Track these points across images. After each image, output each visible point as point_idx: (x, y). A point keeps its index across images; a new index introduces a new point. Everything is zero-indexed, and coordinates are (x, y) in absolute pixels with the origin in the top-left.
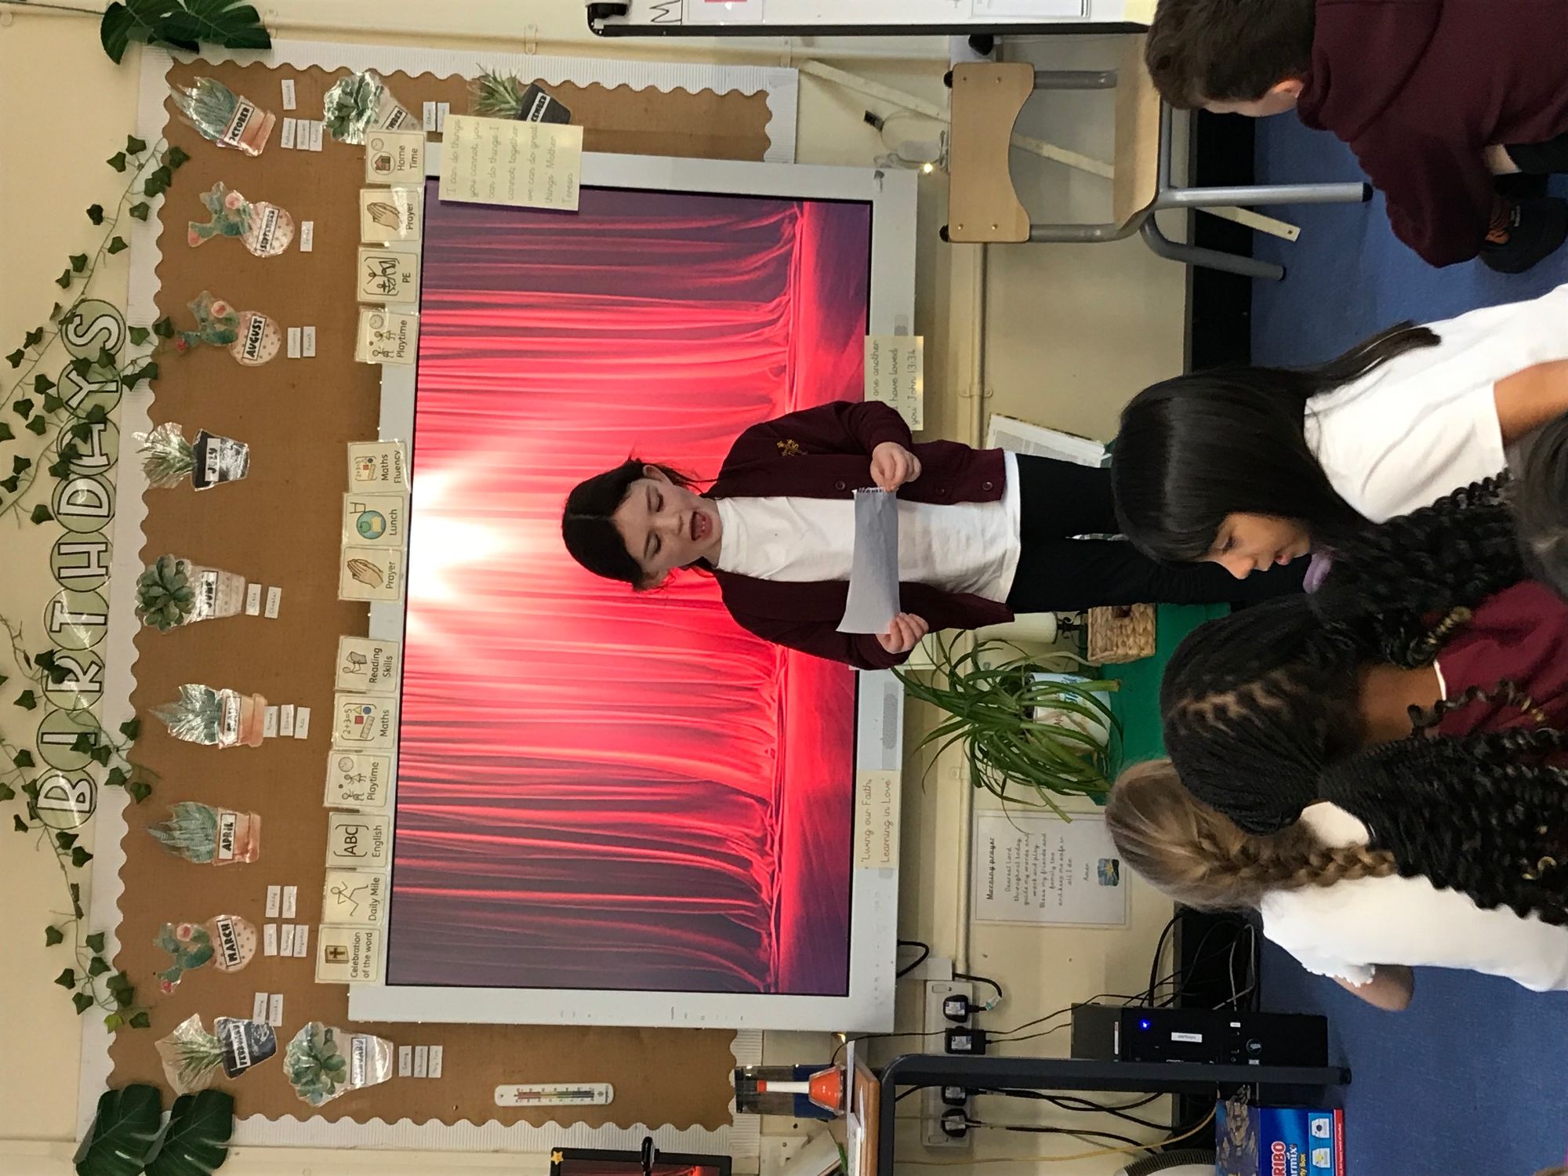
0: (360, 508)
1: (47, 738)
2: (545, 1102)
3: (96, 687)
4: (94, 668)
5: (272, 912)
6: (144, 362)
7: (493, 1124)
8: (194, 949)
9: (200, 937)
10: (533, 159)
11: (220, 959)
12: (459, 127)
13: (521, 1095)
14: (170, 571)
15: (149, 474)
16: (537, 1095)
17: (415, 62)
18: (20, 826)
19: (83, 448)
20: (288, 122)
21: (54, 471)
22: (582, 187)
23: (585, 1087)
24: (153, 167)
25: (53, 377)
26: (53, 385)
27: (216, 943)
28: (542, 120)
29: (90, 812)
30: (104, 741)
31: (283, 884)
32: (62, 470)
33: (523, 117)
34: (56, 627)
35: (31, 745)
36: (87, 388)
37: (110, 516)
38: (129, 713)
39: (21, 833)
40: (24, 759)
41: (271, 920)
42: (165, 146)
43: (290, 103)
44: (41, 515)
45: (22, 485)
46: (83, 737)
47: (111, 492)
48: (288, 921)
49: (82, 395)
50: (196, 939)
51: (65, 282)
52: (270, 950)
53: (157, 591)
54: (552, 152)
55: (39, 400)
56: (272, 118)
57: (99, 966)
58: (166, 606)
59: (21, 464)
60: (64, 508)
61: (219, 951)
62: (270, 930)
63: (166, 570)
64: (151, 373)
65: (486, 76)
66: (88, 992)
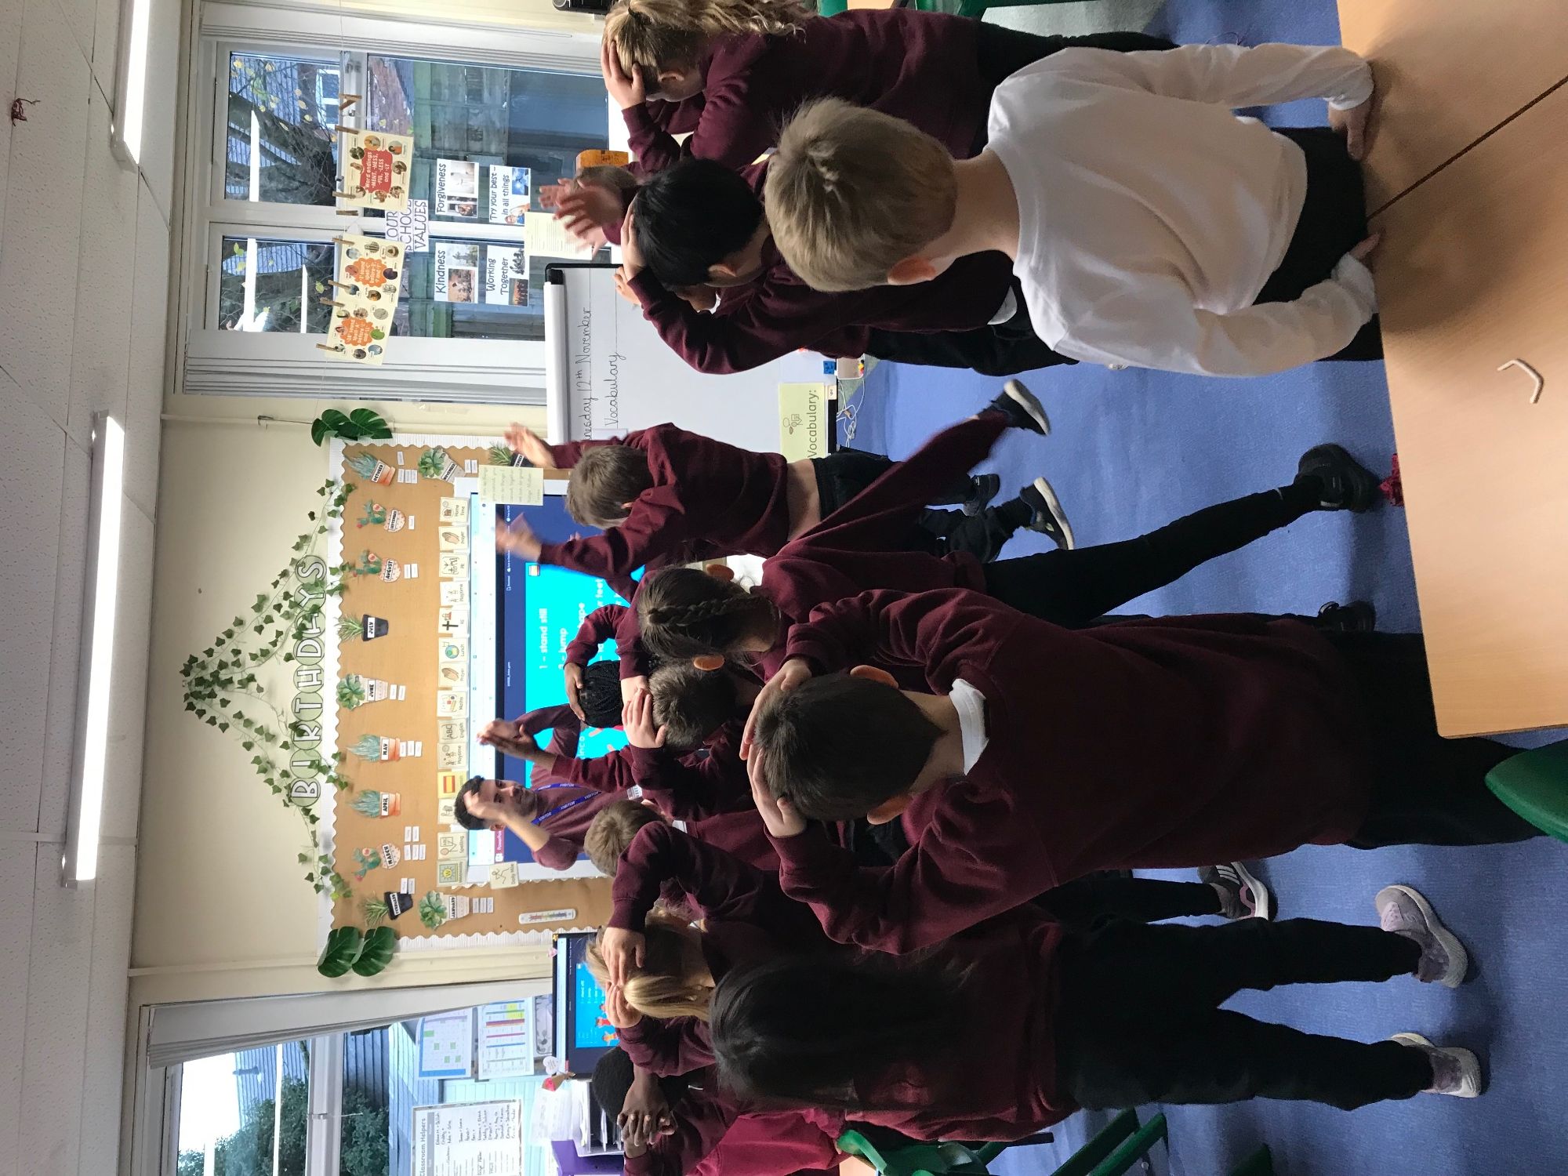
0: (447, 645)
1: (295, 764)
2: (543, 920)
3: (318, 738)
4: (317, 729)
5: (407, 839)
6: (337, 584)
7: (520, 933)
8: (371, 860)
9: (375, 854)
10: (521, 483)
11: (384, 864)
12: (486, 470)
13: (532, 918)
14: (352, 681)
15: (341, 636)
16: (540, 917)
17: (459, 443)
18: (286, 805)
19: (308, 625)
20: (401, 472)
21: (294, 636)
22: (545, 495)
23: (562, 912)
24: (337, 493)
25: (292, 593)
26: (291, 596)
27: (382, 856)
28: (522, 466)
29: (317, 797)
30: (323, 763)
31: (413, 825)
32: (299, 636)
33: (512, 465)
34: (297, 711)
35: (288, 769)
36: (309, 597)
37: (322, 657)
38: (335, 750)
39: (286, 808)
40: (285, 774)
41: (407, 843)
42: (343, 484)
43: (401, 462)
44: (288, 658)
45: (279, 644)
46: (313, 762)
47: (322, 645)
48: (416, 843)
49: (307, 600)
50: (372, 855)
51: (298, 547)
52: (408, 858)
53: (347, 690)
54: (529, 480)
55: (286, 604)
56: (394, 469)
57: (325, 872)
58: (351, 697)
59: (279, 634)
60: (299, 654)
61: (383, 860)
62: (407, 847)
63: (350, 681)
64: (342, 589)
65: (494, 448)
66: (320, 883)
